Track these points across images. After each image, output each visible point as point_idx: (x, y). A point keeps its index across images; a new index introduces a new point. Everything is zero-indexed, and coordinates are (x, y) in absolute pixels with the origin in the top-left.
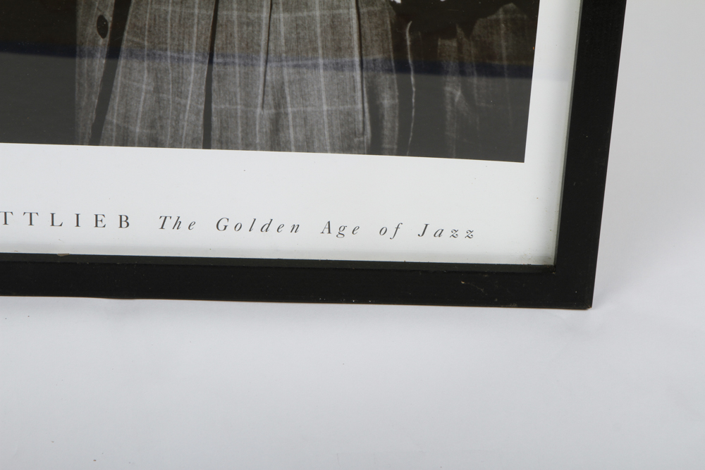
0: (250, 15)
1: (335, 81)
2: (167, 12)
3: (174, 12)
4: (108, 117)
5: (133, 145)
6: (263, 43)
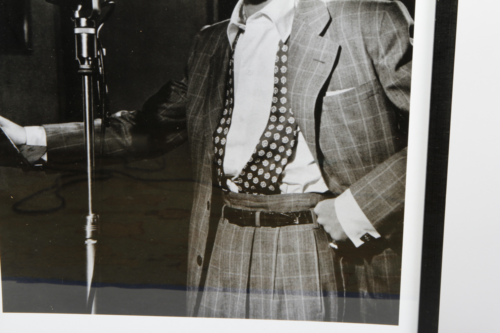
0: (267, 254)
1: (307, 286)
2: (229, 254)
3: (232, 253)
4: (202, 304)
5: (213, 317)
6: (273, 268)
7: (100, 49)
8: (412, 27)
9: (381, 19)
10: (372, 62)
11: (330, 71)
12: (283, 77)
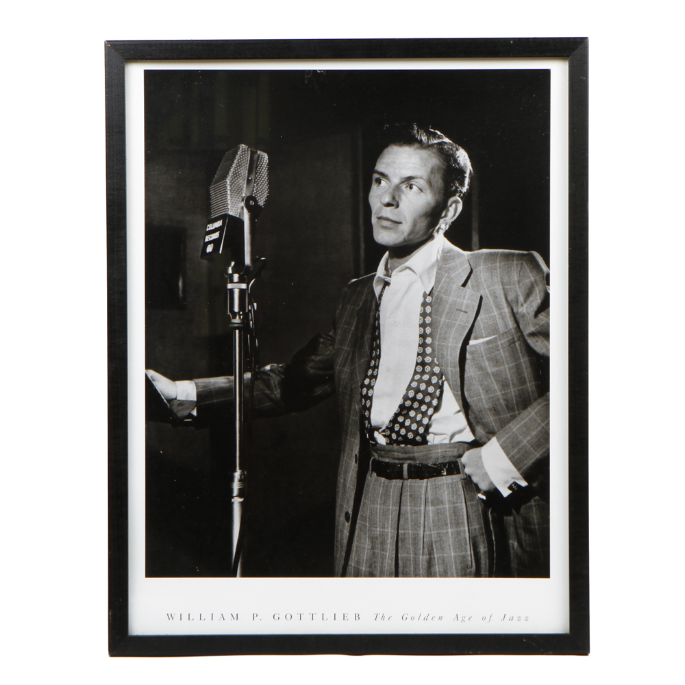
0: (416, 508)
1: (457, 540)
2: (377, 509)
3: (380, 508)
4: (350, 563)
5: (361, 577)
6: (422, 522)
7: (251, 303)
8: (548, 275)
9: (519, 269)
10: (512, 310)
11: (473, 320)
12: (428, 327)
